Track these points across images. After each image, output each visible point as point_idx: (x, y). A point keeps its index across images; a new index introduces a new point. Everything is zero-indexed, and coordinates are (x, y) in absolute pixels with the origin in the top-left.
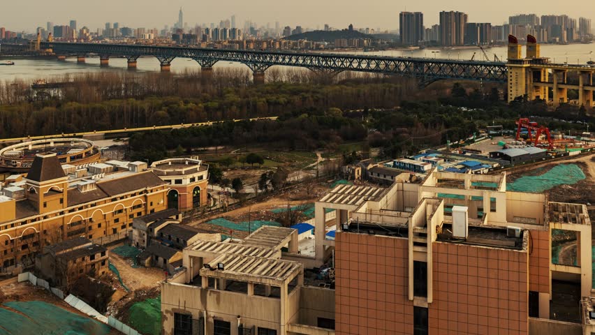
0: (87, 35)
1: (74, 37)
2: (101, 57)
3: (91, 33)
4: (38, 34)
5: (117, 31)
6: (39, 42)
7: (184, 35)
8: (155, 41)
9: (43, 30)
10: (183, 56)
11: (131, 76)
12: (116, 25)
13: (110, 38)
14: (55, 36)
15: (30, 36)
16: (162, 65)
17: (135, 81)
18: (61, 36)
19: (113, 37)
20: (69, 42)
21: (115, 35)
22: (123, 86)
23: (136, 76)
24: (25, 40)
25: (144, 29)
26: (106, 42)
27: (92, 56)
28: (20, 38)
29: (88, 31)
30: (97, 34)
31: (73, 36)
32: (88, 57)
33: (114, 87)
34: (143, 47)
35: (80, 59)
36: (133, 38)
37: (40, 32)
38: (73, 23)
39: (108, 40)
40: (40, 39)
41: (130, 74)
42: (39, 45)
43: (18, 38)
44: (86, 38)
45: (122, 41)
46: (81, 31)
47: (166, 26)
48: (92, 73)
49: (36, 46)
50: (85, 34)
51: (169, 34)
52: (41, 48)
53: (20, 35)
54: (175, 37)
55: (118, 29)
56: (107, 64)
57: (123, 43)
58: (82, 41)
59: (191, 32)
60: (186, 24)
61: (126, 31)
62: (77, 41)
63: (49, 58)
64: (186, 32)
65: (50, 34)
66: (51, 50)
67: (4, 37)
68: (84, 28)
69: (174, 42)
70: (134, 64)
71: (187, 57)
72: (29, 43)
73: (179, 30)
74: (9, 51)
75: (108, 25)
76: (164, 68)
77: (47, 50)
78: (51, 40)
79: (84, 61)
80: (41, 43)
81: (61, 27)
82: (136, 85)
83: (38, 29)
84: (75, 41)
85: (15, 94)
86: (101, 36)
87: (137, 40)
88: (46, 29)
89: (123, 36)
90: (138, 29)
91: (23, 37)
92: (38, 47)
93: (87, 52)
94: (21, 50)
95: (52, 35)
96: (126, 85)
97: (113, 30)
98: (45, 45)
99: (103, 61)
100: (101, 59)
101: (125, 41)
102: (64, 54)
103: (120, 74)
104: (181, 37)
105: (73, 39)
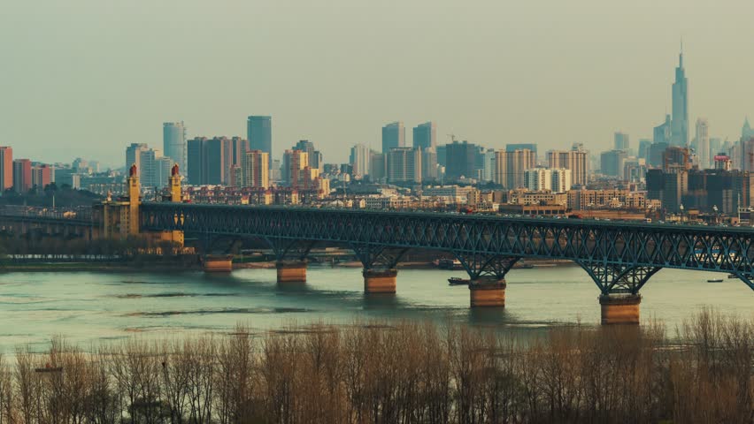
0: (314, 173)
1: (265, 184)
2: (367, 265)
3: (327, 168)
4: (132, 171)
5: (425, 157)
6: (134, 203)
7: (695, 176)
8: (576, 200)
9: (148, 156)
10: (693, 265)
11: (485, 344)
12: (423, 134)
13: (401, 185)
14: (192, 178)
15: (103, 178)
16: (605, 301)
17: (502, 365)
18: (216, 180)
19: (411, 184)
20: (245, 202)
21: (419, 178)
22: (453, 383)
23: (503, 342)
24: (86, 194)
25: (532, 149)
26: (385, 202)
27: (335, 263)
28: (67, 186)
29: (315, 157)
30: (349, 169)
31: (258, 178)
32: (316, 262)
33: (420, 386)
34: (528, 225)
35: (286, 272)
36: (491, 185)
37: (138, 164)
38: (259, 126)
39: (390, 194)
40: (139, 191)
41: (481, 337)
42: (134, 217)
43: (59, 189)
44: (311, 189)
45: (447, 200)
46: (291, 159)
47: (620, 138)
48: (334, 331)
49: (123, 219)
50: (306, 172)
51: (632, 169)
52: (142, 228)
53: (65, 174)
54: (657, 182)
55: (432, 150)
56: (391, 292)
57: (452, 207)
58: (295, 198)
59: (722, 158)
60: (702, 126)
61: (460, 157)
62: (277, 200)
63: (169, 267)
64: (704, 162)
65: (175, 170)
66: (179, 237)
67: (8, 184)
68: (302, 145)
69: (654, 204)
70: (493, 295)
71: (710, 266)
72: (99, 207)
73: (676, 155)
74: (28, 236)
75: (390, 133)
76: (615, 311)
77: (166, 236)
78: (178, 194)
79: (302, 281)
80: (144, 208)
81: (216, 142)
82: (504, 381)
83: (131, 150)
84: (268, 199)
85: (54, 406)
86: (366, 179)
87: (504, 198)
88: (159, 154)
89: (452, 179)
90: (510, 151)
91: (76, 184)
92: (131, 223)
93: (313, 244)
94: (72, 236)
95: (182, 177)
96: (465, 380)
97: (411, 154)
98: (158, 213)
99: (375, 282)
100: (366, 275)
101: (461, 199)
102: (226, 251)
103: (441, 333)
104: (683, 182)
105: (261, 191)
